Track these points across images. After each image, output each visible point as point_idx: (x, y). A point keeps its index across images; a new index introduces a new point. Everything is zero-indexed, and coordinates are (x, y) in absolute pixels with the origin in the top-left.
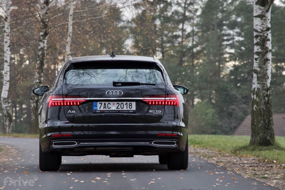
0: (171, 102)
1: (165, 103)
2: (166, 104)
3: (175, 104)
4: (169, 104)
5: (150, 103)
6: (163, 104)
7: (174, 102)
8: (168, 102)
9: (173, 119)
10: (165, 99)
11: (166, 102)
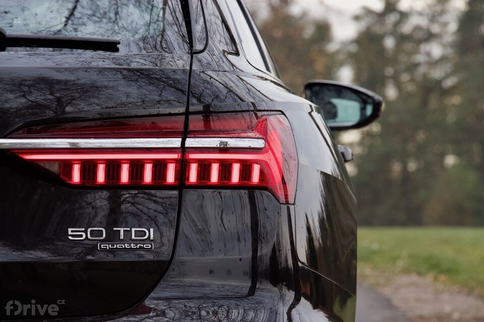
0: (225, 168)
1: (182, 172)
2: (193, 177)
3: (255, 178)
4: (214, 178)
5: (76, 177)
6: (171, 178)
7: (246, 168)
8: (205, 167)
9: (248, 284)
10: (183, 149)
11: (194, 168)
